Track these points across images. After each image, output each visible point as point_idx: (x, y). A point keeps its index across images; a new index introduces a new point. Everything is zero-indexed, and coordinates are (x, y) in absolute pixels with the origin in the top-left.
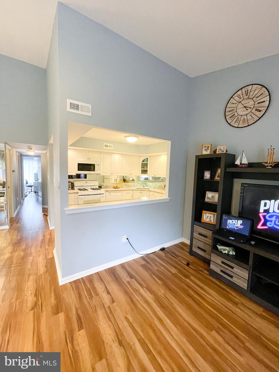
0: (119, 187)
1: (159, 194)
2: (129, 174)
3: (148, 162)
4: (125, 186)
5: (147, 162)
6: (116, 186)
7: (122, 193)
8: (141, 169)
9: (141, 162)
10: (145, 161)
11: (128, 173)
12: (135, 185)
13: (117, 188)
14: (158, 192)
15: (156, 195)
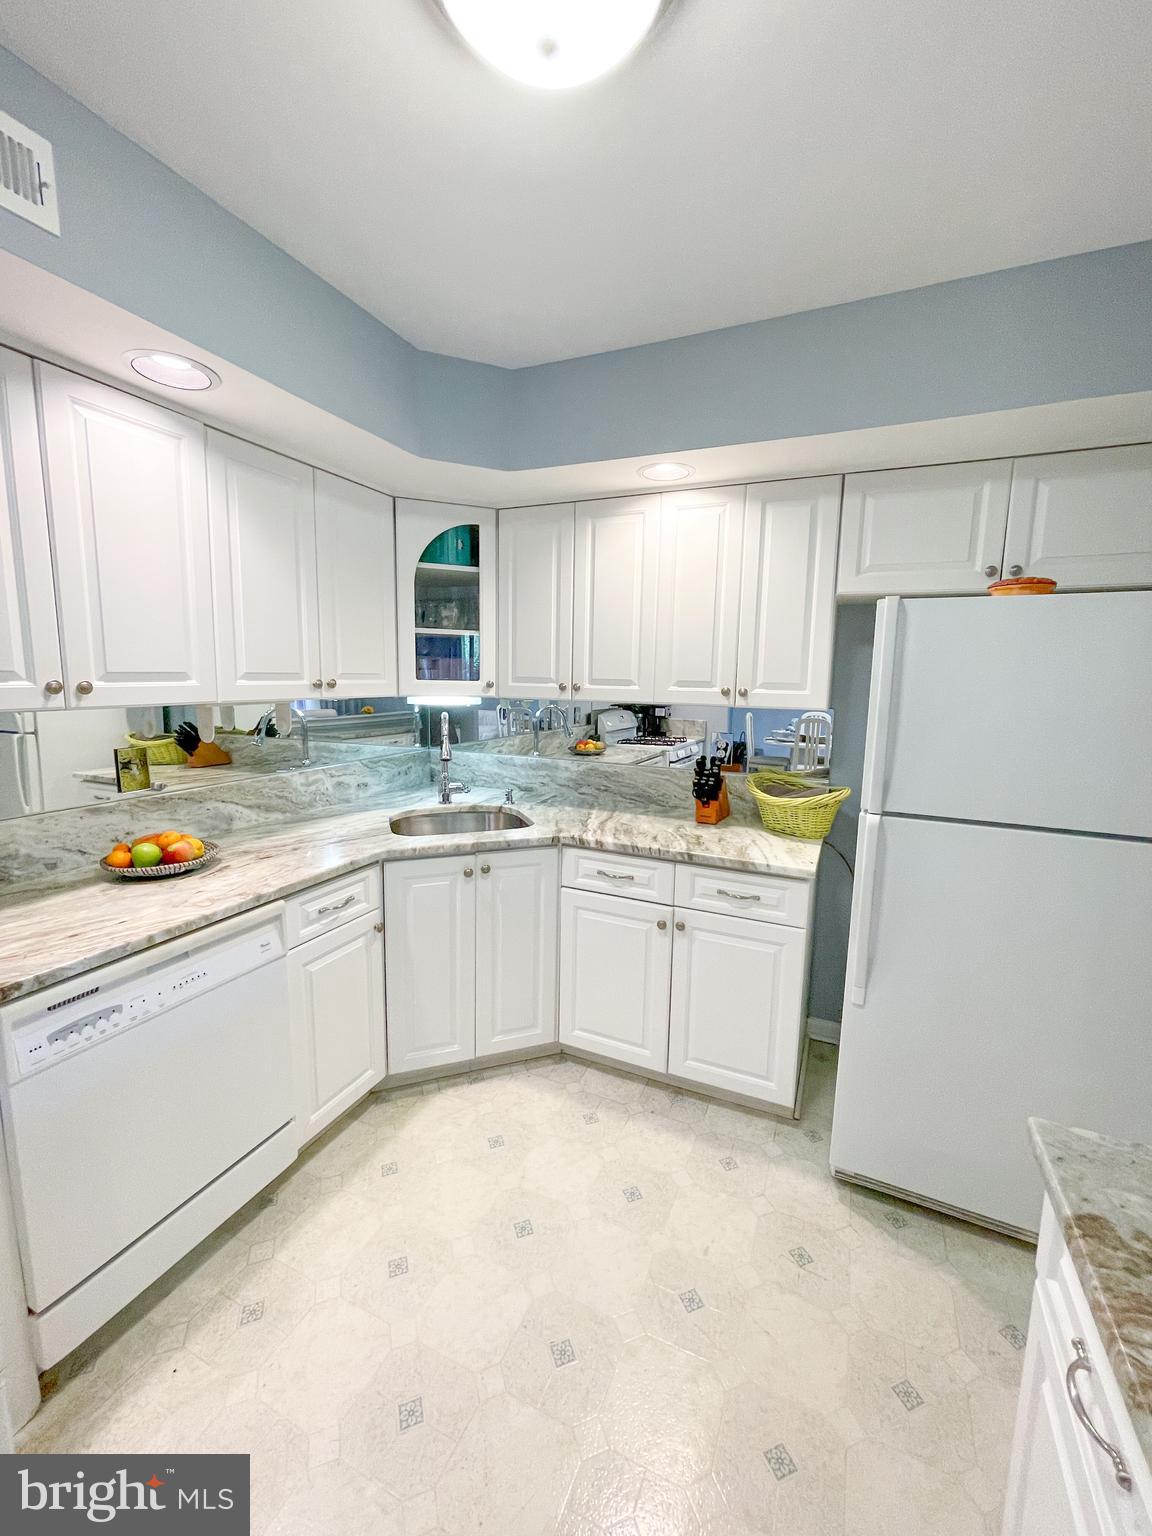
0: (187, 843)
1: (696, 875)
2: (306, 682)
3: (477, 565)
4: (253, 815)
5: (472, 569)
6: (149, 850)
7: (269, 933)
8: (409, 630)
9: (410, 564)
10: (452, 554)
11: (297, 676)
12: (349, 786)
13: (183, 867)
14: (689, 860)
15: (647, 885)
